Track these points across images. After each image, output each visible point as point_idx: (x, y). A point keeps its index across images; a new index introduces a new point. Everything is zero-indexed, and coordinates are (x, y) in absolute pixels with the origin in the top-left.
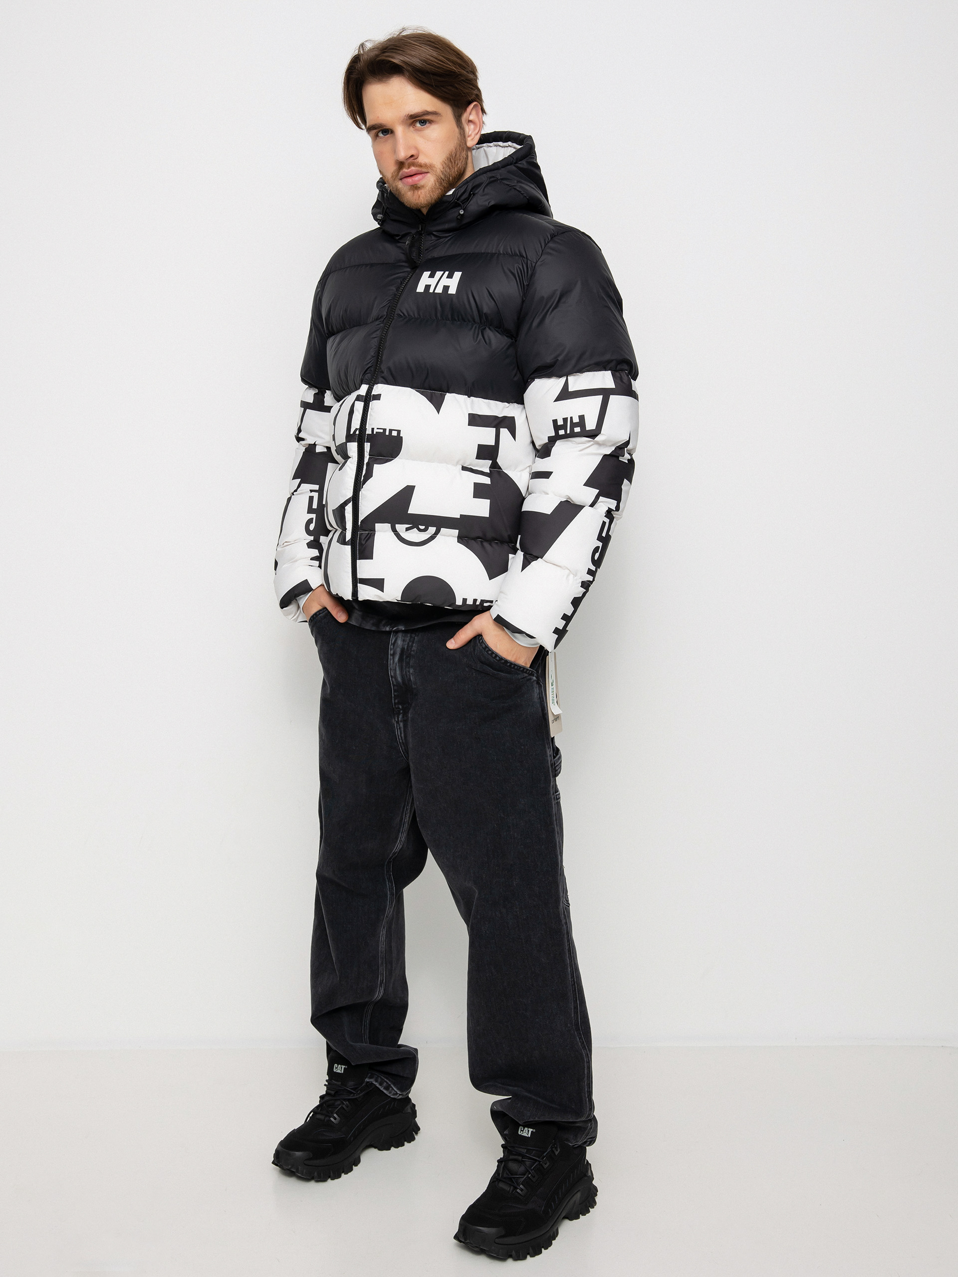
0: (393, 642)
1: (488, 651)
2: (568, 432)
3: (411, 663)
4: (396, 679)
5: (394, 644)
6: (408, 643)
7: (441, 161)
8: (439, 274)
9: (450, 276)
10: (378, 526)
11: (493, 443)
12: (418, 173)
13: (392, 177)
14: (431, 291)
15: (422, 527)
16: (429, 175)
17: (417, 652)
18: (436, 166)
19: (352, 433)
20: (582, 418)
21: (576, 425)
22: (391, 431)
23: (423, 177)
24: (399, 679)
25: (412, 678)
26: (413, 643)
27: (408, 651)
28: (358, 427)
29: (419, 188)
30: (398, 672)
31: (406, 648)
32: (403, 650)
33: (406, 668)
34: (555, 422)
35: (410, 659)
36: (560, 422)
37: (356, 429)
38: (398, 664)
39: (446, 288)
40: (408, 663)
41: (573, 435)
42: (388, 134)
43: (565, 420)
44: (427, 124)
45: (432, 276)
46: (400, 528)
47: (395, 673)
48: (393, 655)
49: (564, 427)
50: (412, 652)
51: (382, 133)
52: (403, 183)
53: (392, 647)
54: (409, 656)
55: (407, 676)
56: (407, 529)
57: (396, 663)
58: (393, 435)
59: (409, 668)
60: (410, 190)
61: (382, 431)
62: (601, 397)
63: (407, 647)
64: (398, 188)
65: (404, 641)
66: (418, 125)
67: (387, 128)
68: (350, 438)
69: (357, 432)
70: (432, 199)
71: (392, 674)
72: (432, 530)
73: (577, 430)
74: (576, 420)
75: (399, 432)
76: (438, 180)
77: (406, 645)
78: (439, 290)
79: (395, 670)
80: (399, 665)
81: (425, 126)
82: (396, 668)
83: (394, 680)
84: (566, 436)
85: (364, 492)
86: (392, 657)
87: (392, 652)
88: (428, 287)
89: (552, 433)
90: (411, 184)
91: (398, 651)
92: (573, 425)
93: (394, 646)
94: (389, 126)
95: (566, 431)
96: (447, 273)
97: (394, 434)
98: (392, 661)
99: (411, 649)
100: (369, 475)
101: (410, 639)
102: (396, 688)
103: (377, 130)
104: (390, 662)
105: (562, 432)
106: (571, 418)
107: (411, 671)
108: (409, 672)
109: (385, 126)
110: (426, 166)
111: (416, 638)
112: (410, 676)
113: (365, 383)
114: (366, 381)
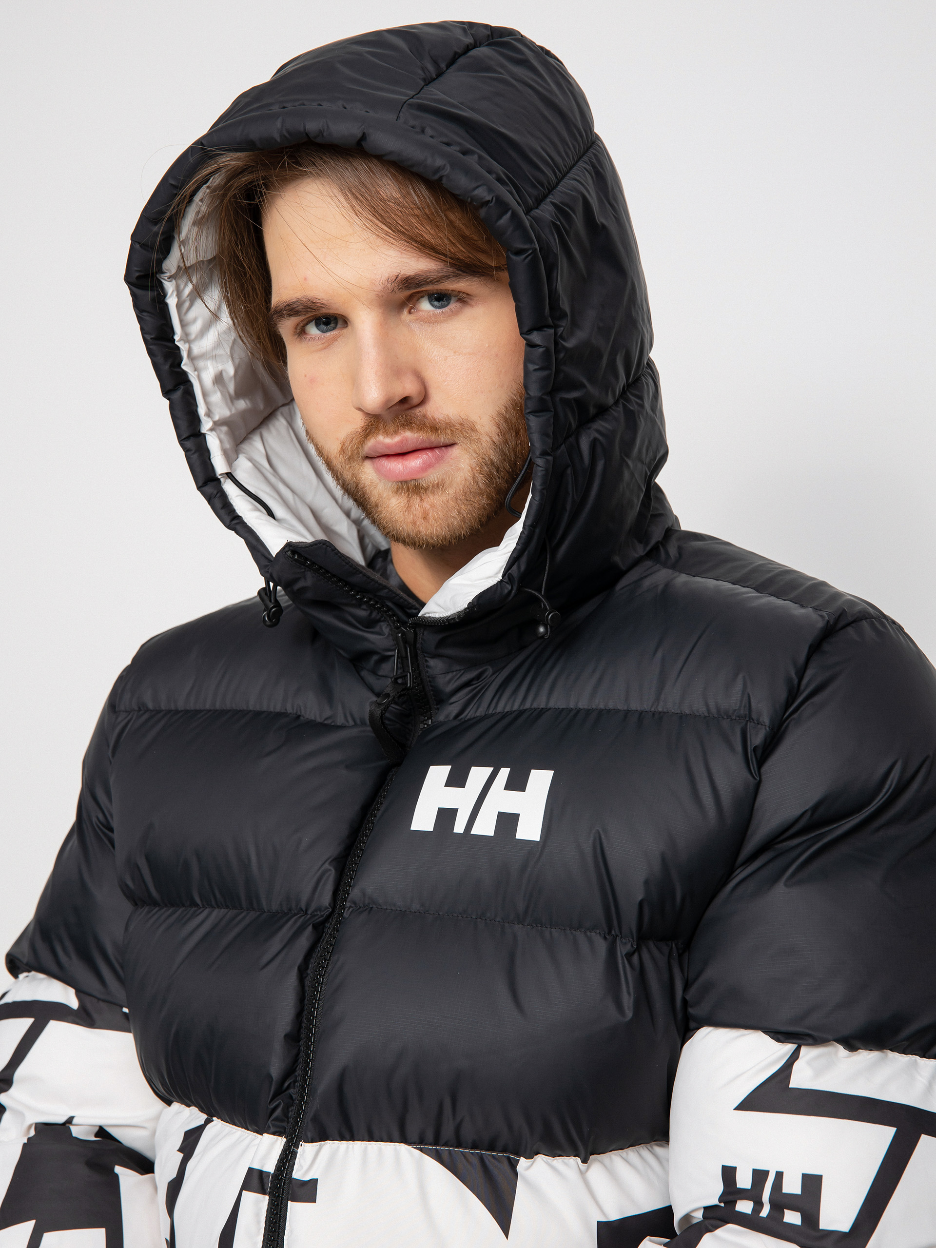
2: (764, 1212)
7: (494, 414)
8: (478, 775)
9: (517, 783)
12: (419, 447)
13: (343, 451)
14: (459, 827)
16: (455, 451)
18: (478, 427)
21: (791, 1202)
23: (439, 460)
29: (426, 489)
34: (729, 1173)
36: (744, 1181)
39: (508, 821)
41: (775, 1229)
42: (334, 328)
43: (760, 1176)
44: (453, 305)
45: (457, 780)
49: (752, 1194)
51: (317, 325)
52: (378, 471)
60: (397, 491)
62: (889, 1132)
64: (360, 486)
66: (425, 306)
67: (331, 312)
70: (463, 520)
73: (792, 1218)
74: (792, 1186)
76: (481, 467)
78: (485, 826)
81: (447, 309)
88: (446, 816)
90: (401, 479)
94: (338, 306)
95: (756, 1210)
96: (504, 773)
103: (302, 318)
105: (745, 1207)
106: (779, 1175)
109: (323, 306)
110: (449, 426)
113: (272, 1130)
114: (273, 1125)
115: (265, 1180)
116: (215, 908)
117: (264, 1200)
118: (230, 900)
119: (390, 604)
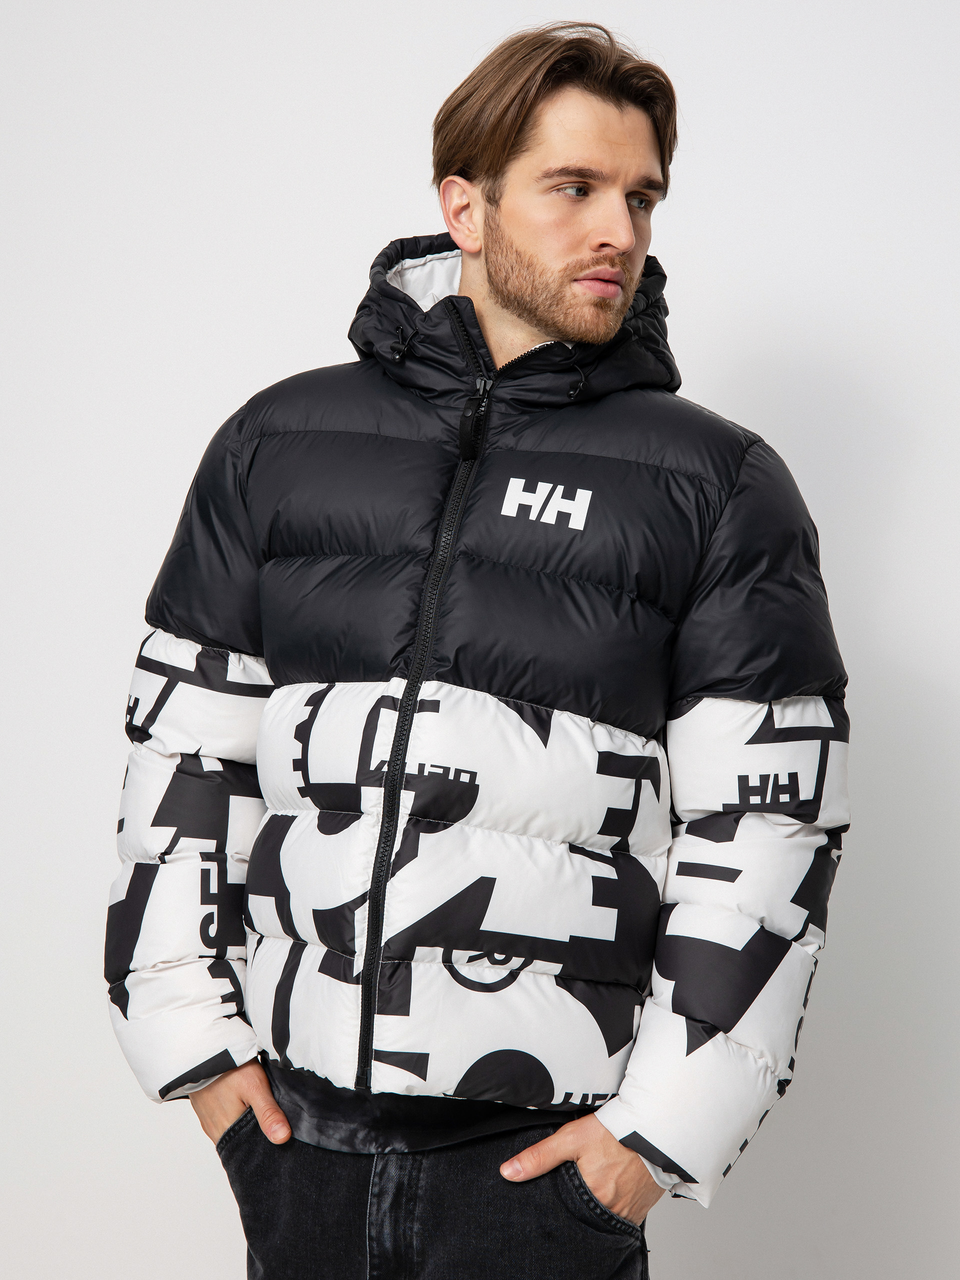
0: (378, 1170)
1: (583, 1194)
2: (768, 801)
3: (417, 1212)
4: (380, 1243)
5: (381, 1174)
6: (410, 1173)
8: (544, 488)
9: (569, 496)
10: (420, 951)
11: (629, 807)
14: (533, 516)
15: (498, 957)
17: (426, 1190)
19: (372, 768)
20: (793, 777)
22: (458, 772)
24: (388, 1244)
25: (415, 1243)
26: (419, 1171)
27: (411, 1188)
28: (388, 759)
30: (387, 1230)
31: (406, 1182)
32: (399, 1187)
33: (405, 1220)
35: (415, 1204)
37: (383, 763)
38: (388, 1214)
39: (563, 517)
40: (412, 1212)
41: (775, 807)
45: (530, 488)
46: (460, 956)
47: (380, 1232)
48: (380, 1195)
49: (761, 791)
50: (420, 1191)
53: (376, 1180)
54: (414, 1198)
55: (405, 1238)
56: (471, 959)
57: (385, 1213)
58: (461, 780)
59: (412, 1221)
61: (441, 771)
62: (819, 743)
63: (409, 1180)
65: (401, 1168)
68: (366, 775)
69: (385, 769)
71: (374, 1233)
72: (516, 962)
75: (473, 775)
77: (406, 1178)
78: (549, 518)
79: (382, 1225)
80: (391, 1216)
82: (383, 1221)
83: (375, 1245)
84: (761, 809)
85: (395, 887)
86: (375, 1200)
87: (376, 1190)
88: (524, 509)
89: (734, 799)
91: (391, 1187)
92: (779, 789)
93: (381, 1179)
95: (763, 799)
96: (561, 488)
97: (465, 778)
98: (375, 1208)
99: (417, 1185)
100: (410, 852)
101: (413, 1165)
102: (376, 1261)
104: (371, 1209)
107: (416, 1227)
108: (411, 1229)
111: (424, 1161)
112: (411, 1238)
113: (399, 675)
114: (399, 672)
115: (396, 702)
116: (340, 555)
117: (396, 715)
118: (353, 550)
119: (481, 362)
